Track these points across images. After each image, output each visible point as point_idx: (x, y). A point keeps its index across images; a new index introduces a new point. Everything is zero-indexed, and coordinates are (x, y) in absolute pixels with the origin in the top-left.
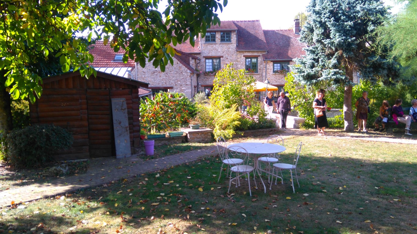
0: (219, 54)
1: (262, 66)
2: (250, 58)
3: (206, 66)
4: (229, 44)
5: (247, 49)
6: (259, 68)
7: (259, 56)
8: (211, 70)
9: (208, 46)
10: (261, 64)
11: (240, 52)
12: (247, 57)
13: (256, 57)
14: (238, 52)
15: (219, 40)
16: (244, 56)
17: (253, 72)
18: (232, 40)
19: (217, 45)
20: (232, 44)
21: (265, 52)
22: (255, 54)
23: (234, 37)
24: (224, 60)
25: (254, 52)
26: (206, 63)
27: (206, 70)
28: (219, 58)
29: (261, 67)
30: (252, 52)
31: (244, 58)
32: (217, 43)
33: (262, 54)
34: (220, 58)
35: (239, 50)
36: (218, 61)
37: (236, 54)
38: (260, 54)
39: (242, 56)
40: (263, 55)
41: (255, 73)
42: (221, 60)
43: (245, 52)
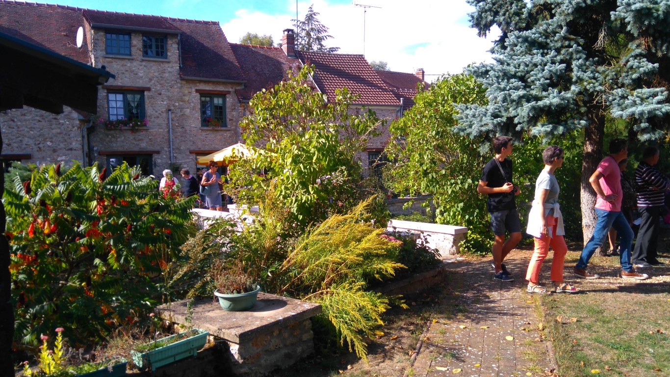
0: (140, 84)
1: (234, 113)
2: (211, 97)
3: (109, 108)
4: (163, 62)
5: (203, 77)
6: (229, 116)
7: (229, 92)
8: (123, 116)
9: (114, 63)
10: (233, 110)
11: (188, 81)
12: (202, 93)
13: (223, 95)
14: (184, 82)
15: (138, 52)
16: (197, 91)
17: (216, 125)
18: (169, 54)
19: (135, 63)
20: (169, 62)
21: (239, 84)
22: (221, 88)
23: (173, 50)
24: (152, 97)
25: (218, 83)
26: (108, 101)
27: (109, 117)
28: (141, 91)
29: (233, 116)
30: (213, 83)
31: (198, 95)
32: (135, 57)
33: (233, 90)
34: (143, 92)
35: (186, 77)
36: (138, 97)
37: (179, 85)
38: (231, 90)
39: (194, 90)
40: (236, 91)
41: (222, 126)
42: (146, 97)
43: (200, 82)
